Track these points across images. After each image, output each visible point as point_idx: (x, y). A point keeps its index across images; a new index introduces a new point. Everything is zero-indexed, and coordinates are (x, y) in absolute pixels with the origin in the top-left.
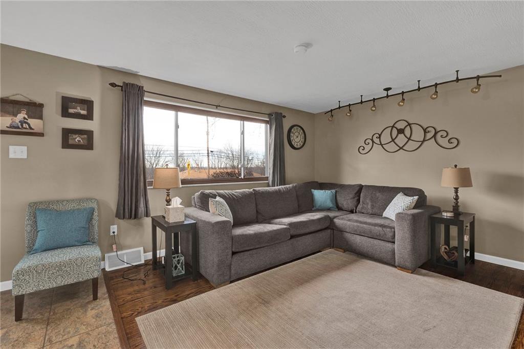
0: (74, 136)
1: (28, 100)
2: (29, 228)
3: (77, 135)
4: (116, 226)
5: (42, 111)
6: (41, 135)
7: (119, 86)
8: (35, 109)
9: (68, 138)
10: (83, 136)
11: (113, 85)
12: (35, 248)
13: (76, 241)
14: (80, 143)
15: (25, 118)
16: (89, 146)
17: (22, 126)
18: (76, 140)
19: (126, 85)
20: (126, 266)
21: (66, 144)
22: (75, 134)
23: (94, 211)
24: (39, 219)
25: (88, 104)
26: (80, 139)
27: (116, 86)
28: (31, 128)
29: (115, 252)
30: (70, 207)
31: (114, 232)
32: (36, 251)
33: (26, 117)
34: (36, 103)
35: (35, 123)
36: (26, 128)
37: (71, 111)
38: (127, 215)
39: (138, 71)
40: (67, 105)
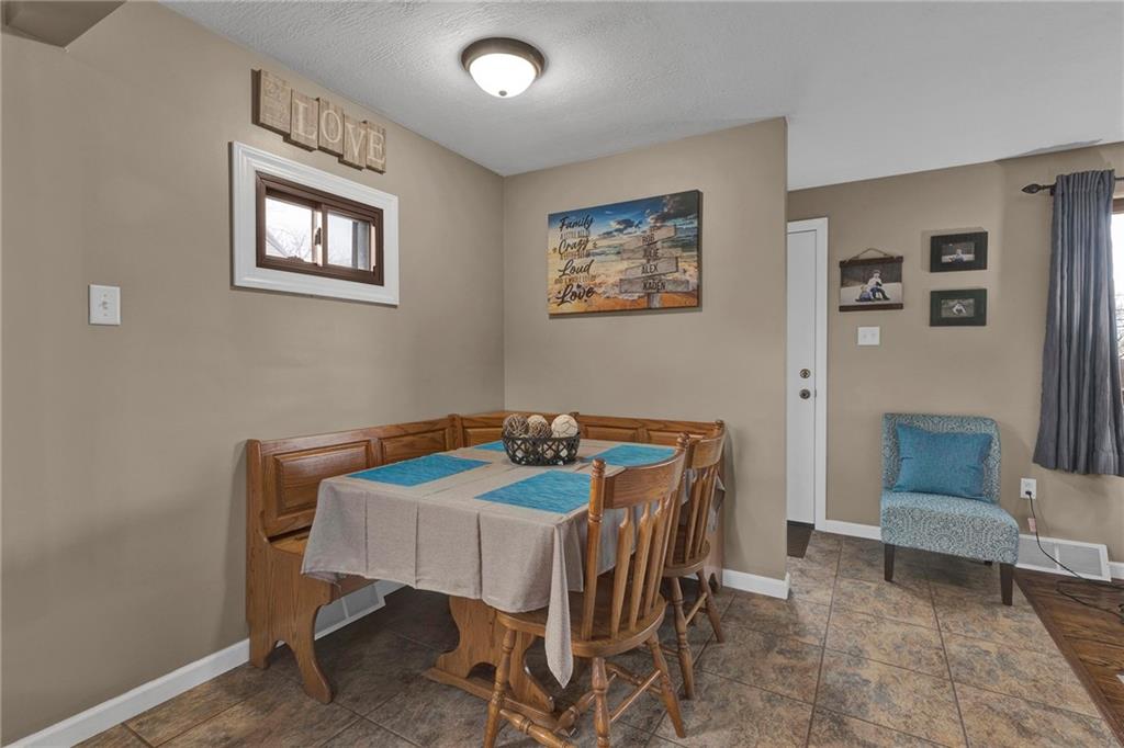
0: (951, 303)
1: (882, 256)
2: (887, 452)
3: (956, 301)
4: (1033, 482)
5: (900, 269)
6: (899, 306)
7: (1044, 187)
8: (890, 266)
9: (940, 310)
10: (966, 302)
11: (1031, 189)
12: (899, 483)
13: (962, 488)
14: (961, 315)
15: (878, 284)
16: (978, 318)
17: (874, 296)
18: (954, 310)
19: (1066, 180)
20: (1059, 571)
21: (937, 320)
22: (953, 299)
23: (991, 442)
24: (902, 440)
25: (978, 241)
26: (961, 308)
27: (1039, 188)
28: (885, 298)
29: (1032, 534)
30: (945, 428)
31: (1029, 493)
32: (900, 489)
33: (880, 281)
34: (892, 258)
35: (892, 290)
36: (879, 299)
37: (946, 259)
38: (1065, 462)
39: (1097, 139)
40: (940, 251)
